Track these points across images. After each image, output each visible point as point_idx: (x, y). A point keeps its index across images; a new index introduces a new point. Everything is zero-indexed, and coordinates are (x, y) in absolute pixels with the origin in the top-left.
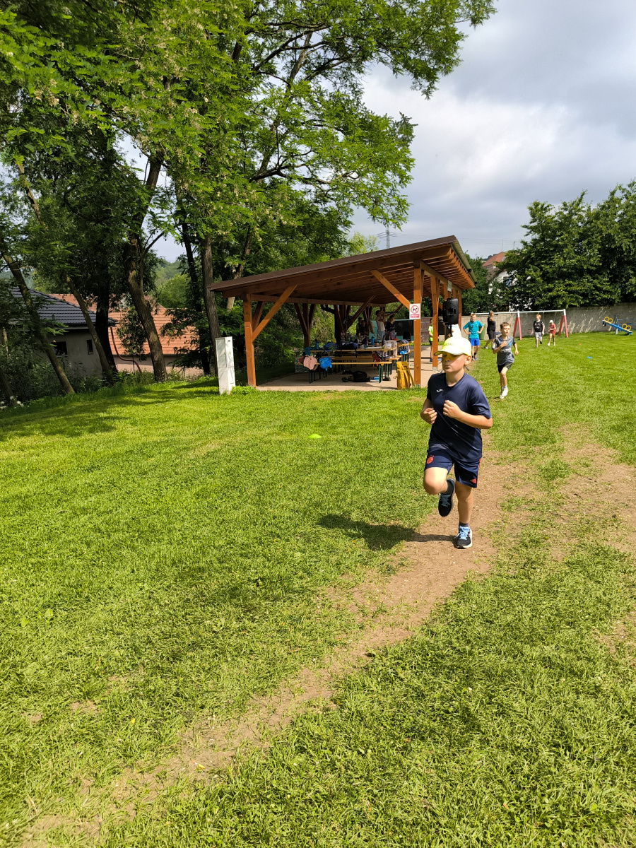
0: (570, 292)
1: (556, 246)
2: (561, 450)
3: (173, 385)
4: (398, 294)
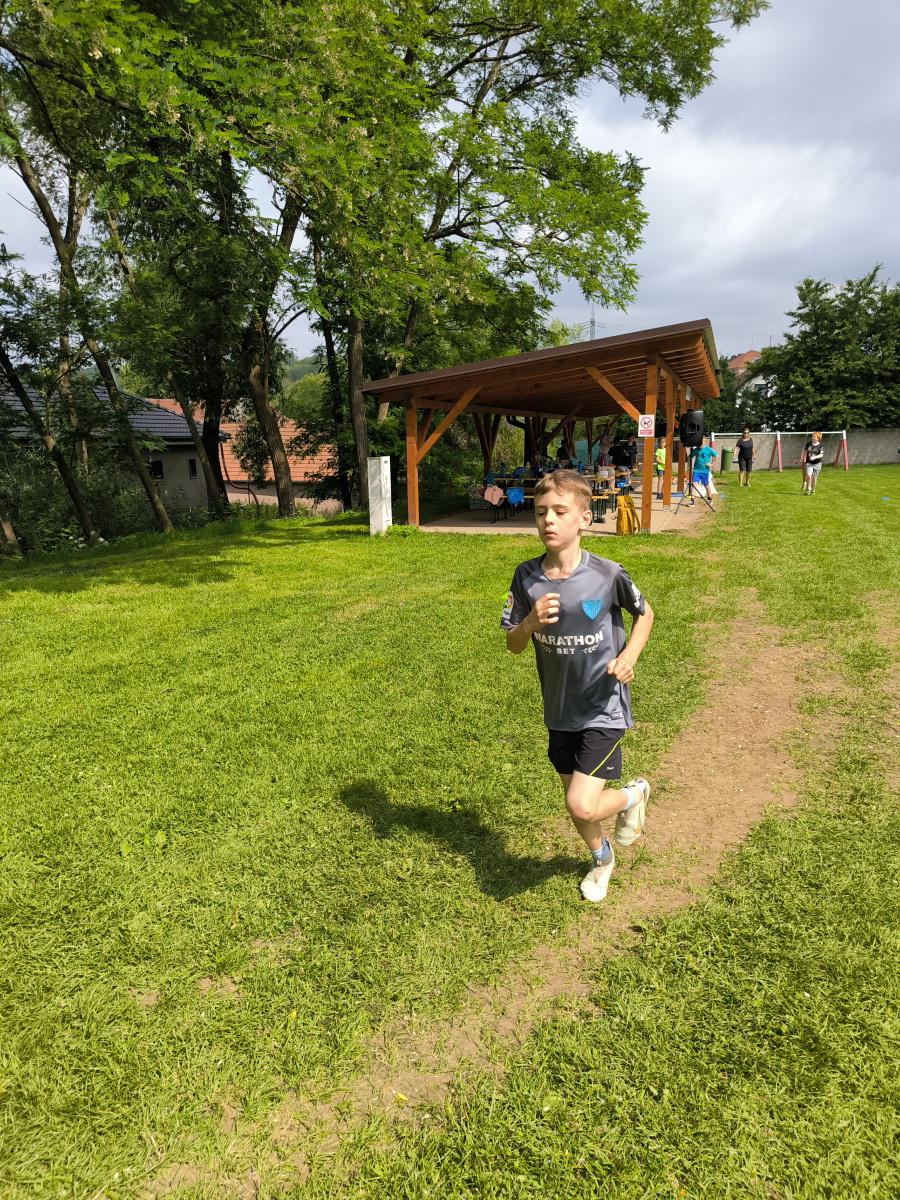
0: (853, 407)
1: (835, 342)
2: (871, 628)
3: (306, 522)
4: (623, 401)
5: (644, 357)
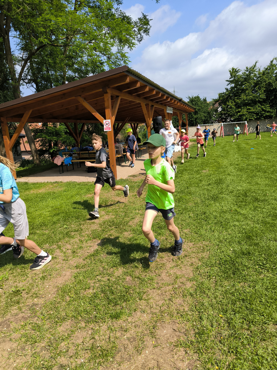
1: (243, 90)
4: (95, 113)
5: (101, 90)
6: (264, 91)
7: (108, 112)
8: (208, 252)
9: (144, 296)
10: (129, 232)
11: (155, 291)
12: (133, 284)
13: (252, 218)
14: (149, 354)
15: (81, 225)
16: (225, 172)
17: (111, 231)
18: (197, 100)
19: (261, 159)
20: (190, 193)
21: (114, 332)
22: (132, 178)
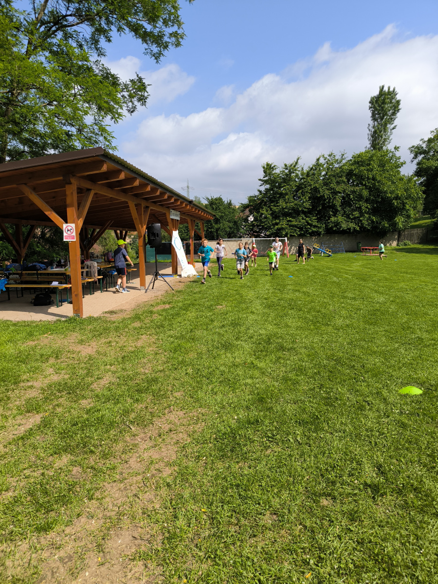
0: (290, 226)
4: (50, 212)
5: (61, 178)
6: (309, 198)
7: (71, 212)
8: (203, 423)
9: (98, 494)
10: (90, 400)
11: (114, 484)
12: (82, 478)
13: (270, 374)
14: (90, 577)
15: (8, 392)
16: (247, 308)
17: (60, 399)
18: (219, 203)
19: (299, 291)
20: (193, 339)
21: (40, 552)
22: (108, 315)
